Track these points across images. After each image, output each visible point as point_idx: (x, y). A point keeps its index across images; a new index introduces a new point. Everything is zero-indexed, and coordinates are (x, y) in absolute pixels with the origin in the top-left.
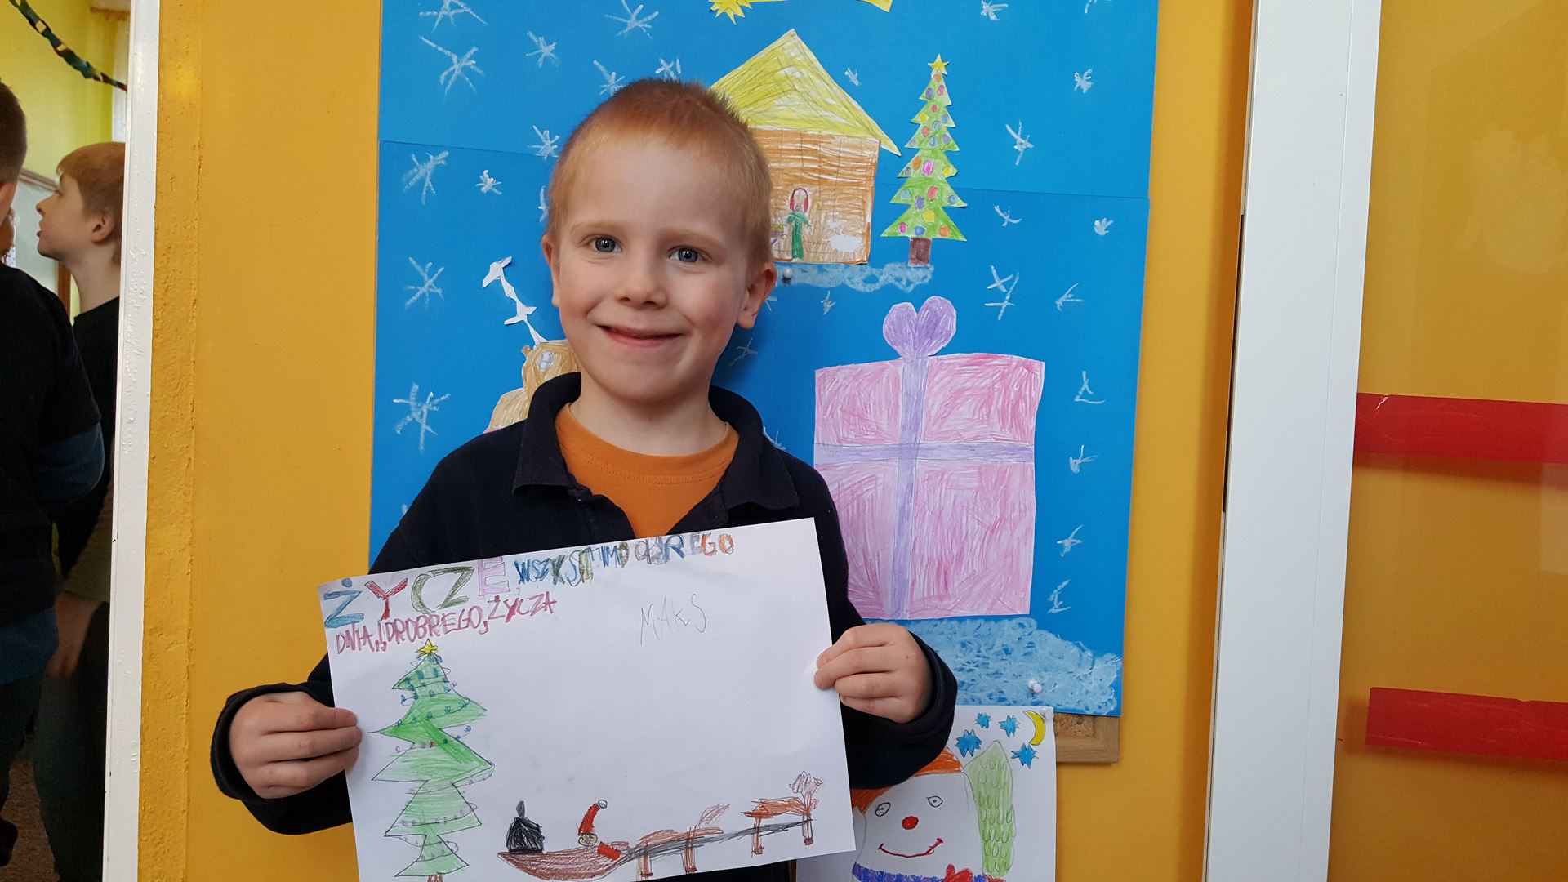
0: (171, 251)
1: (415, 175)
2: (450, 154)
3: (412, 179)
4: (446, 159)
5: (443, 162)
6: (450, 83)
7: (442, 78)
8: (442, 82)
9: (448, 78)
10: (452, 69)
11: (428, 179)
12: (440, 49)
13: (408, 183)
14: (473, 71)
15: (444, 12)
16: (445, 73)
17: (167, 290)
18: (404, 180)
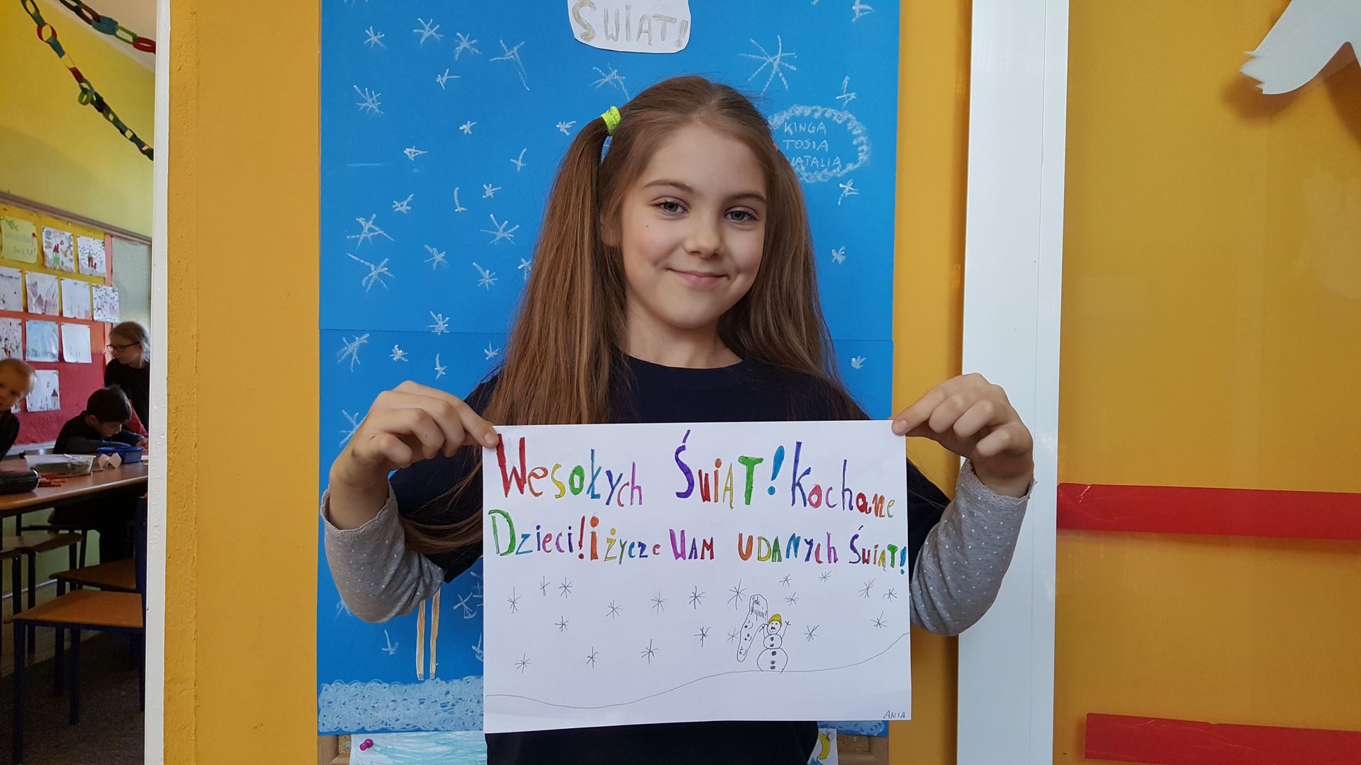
0: (179, 410)
1: (345, 351)
2: (370, 336)
3: (343, 354)
4: (366, 339)
5: (365, 341)
6: (370, 285)
7: (364, 282)
8: (364, 285)
9: (368, 282)
10: (370, 275)
11: (355, 354)
12: (362, 261)
13: (340, 358)
14: (385, 275)
15: (365, 235)
16: (366, 278)
17: (176, 437)
18: (338, 355)
